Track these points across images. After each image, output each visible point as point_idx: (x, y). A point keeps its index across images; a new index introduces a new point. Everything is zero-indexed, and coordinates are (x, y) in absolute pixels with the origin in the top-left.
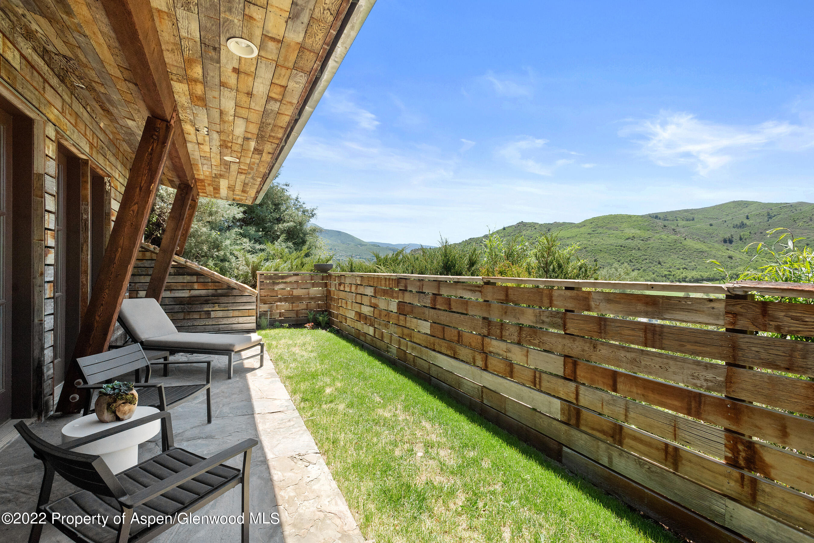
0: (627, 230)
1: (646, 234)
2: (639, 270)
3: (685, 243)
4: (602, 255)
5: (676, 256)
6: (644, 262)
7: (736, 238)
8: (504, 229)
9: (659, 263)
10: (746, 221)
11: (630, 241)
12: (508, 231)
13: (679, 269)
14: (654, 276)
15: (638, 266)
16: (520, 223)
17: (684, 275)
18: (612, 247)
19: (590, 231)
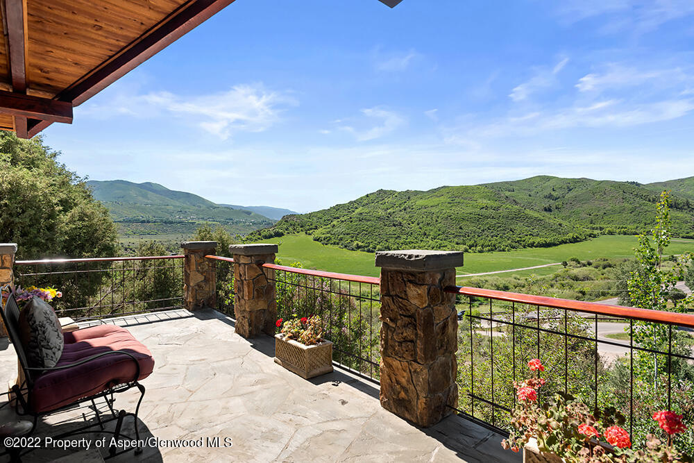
0: (480, 201)
1: (495, 204)
2: (497, 236)
3: (526, 212)
4: (464, 223)
5: (522, 224)
6: (499, 229)
7: (553, 207)
8: (367, 196)
9: (511, 230)
10: (553, 193)
11: (484, 210)
12: (371, 197)
13: (527, 235)
14: (509, 242)
15: (495, 233)
16: (379, 191)
17: (531, 241)
18: (472, 216)
19: (449, 200)
